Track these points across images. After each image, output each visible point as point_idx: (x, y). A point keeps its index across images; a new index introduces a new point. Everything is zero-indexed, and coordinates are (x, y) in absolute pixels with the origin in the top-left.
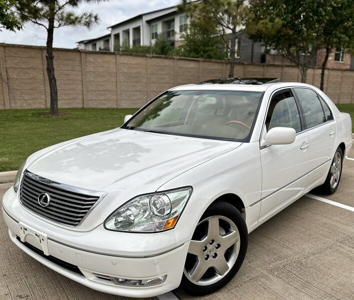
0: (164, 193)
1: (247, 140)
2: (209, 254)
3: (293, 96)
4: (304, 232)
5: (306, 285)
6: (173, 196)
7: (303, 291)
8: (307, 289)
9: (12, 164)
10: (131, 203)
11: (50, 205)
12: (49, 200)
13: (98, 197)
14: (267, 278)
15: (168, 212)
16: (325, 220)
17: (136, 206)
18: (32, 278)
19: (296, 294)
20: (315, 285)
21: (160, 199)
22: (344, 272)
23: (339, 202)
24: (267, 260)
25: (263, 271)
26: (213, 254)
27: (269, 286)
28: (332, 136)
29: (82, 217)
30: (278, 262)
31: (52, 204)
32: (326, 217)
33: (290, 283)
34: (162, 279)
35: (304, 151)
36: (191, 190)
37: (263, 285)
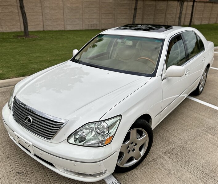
0: (104, 121)
2: (130, 150)
3: (182, 39)
4: (183, 124)
5: (187, 163)
6: (109, 122)
8: (187, 167)
9: (4, 75)
12: (31, 121)
13: (63, 123)
14: (163, 159)
15: (107, 132)
16: (196, 115)
18: (24, 159)
19: (181, 170)
20: (191, 164)
22: (208, 153)
23: (204, 101)
24: (163, 145)
25: (160, 153)
26: (132, 149)
27: (164, 164)
28: (203, 61)
29: (54, 134)
30: (169, 147)
31: (33, 123)
32: (196, 113)
33: (177, 162)
34: (104, 172)
35: (187, 75)
36: (120, 117)
37: (161, 164)
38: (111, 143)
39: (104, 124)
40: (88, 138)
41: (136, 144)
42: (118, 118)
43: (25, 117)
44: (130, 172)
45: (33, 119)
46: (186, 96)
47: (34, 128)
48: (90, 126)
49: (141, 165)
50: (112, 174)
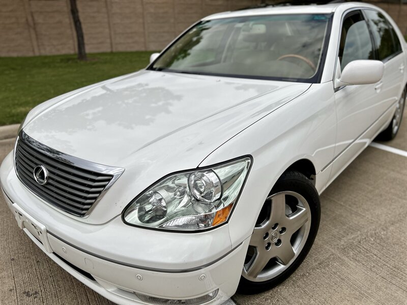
0: (210, 168)
1: (317, 79)
2: (271, 241)
3: (364, 19)
4: (372, 191)
5: (396, 271)
6: (224, 172)
7: (394, 282)
8: (399, 279)
10: (161, 184)
11: (48, 183)
12: (46, 176)
13: (112, 176)
14: (343, 263)
15: (218, 196)
16: (393, 175)
17: (169, 189)
18: (44, 263)
19: (386, 288)
21: (204, 178)
24: (336, 233)
25: (333, 251)
26: (275, 240)
27: (346, 274)
28: (402, 71)
29: (91, 204)
30: (351, 237)
31: (51, 181)
32: (393, 171)
33: (373, 269)
34: (211, 295)
35: (378, 91)
36: (250, 161)
37: (339, 274)
38: (227, 222)
39: (211, 177)
40: (170, 210)
41: (284, 229)
42: (244, 164)
43: (33, 168)
44: (271, 292)
45: (50, 172)
46: (368, 142)
47: (52, 191)
48: (176, 182)
49: (294, 277)
50: (232, 298)
